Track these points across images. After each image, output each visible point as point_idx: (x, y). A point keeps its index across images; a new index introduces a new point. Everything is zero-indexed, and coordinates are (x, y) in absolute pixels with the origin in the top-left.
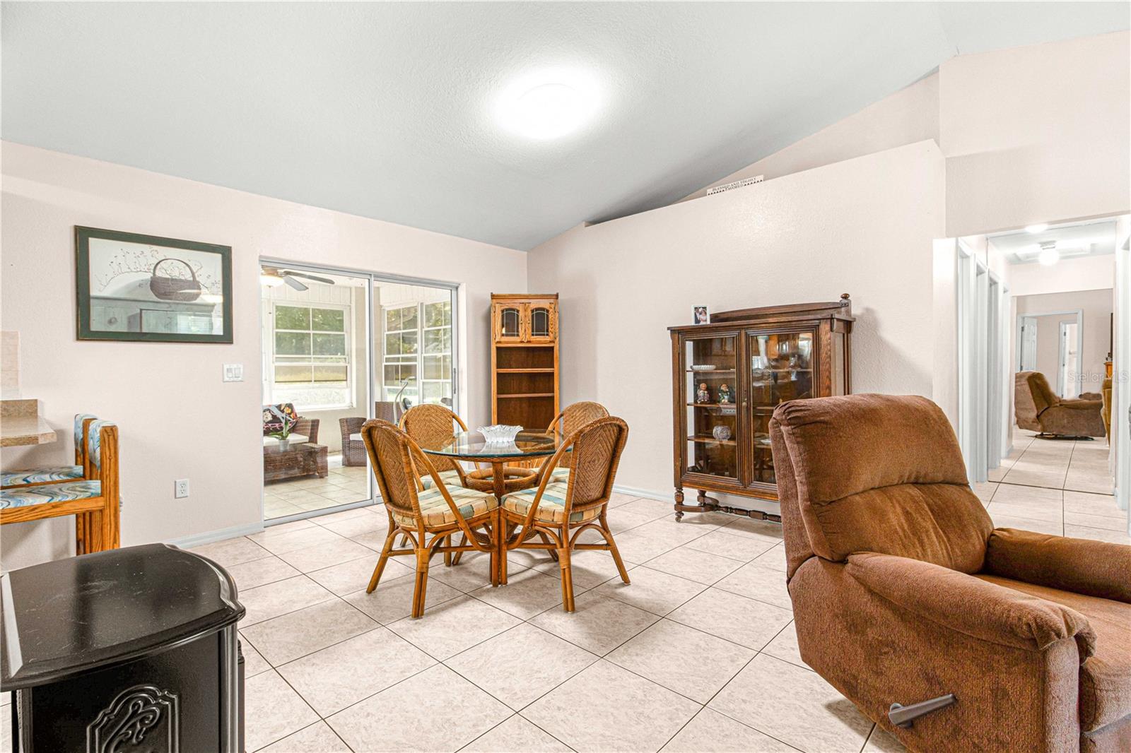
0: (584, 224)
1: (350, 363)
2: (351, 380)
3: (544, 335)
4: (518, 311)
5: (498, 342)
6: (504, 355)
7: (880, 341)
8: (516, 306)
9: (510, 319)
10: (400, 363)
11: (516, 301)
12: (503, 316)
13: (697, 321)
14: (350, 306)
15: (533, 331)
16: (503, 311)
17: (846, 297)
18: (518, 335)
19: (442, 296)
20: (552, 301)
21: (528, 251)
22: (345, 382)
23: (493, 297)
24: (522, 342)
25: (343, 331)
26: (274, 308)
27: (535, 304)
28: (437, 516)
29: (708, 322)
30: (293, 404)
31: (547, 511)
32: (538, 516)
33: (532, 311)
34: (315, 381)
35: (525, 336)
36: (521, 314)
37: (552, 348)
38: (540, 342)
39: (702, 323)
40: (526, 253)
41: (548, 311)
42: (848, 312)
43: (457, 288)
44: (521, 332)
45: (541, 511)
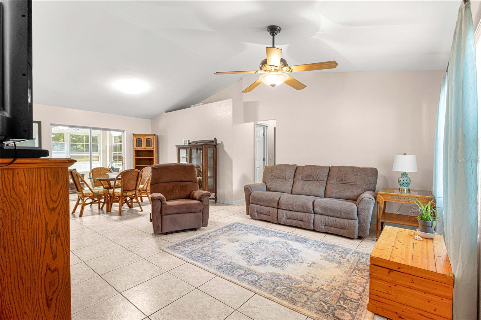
0: (164, 112)
1: (100, 154)
2: (100, 161)
3: (150, 147)
4: (142, 139)
5: (135, 149)
6: (137, 153)
7: (224, 150)
8: (141, 138)
9: (139, 142)
10: (117, 155)
11: (141, 136)
12: (137, 141)
13: (184, 144)
14: (100, 135)
15: (146, 145)
16: (137, 139)
17: (215, 138)
18: (142, 147)
19: (120, 134)
20: (153, 136)
21: (151, 119)
22: (98, 161)
23: (133, 134)
24: (143, 149)
25: (97, 143)
26: (70, 135)
27: (147, 137)
28: (87, 194)
29: (187, 144)
30: (76, 169)
31: (117, 192)
32: (115, 194)
33: (146, 139)
34: (86, 161)
35: (144, 147)
36: (142, 140)
37: (153, 151)
38: (149, 149)
39: (186, 144)
40: (150, 120)
41: (151, 139)
42: (216, 142)
43: (124, 131)
44: (143, 146)
45: (116, 192)
